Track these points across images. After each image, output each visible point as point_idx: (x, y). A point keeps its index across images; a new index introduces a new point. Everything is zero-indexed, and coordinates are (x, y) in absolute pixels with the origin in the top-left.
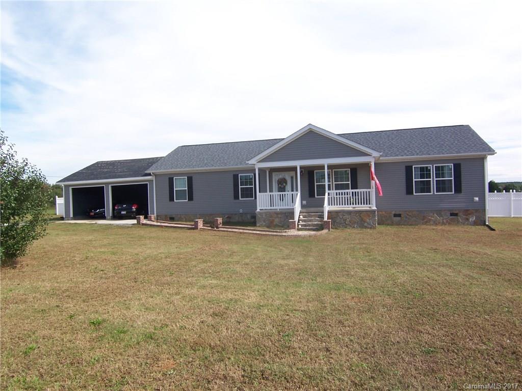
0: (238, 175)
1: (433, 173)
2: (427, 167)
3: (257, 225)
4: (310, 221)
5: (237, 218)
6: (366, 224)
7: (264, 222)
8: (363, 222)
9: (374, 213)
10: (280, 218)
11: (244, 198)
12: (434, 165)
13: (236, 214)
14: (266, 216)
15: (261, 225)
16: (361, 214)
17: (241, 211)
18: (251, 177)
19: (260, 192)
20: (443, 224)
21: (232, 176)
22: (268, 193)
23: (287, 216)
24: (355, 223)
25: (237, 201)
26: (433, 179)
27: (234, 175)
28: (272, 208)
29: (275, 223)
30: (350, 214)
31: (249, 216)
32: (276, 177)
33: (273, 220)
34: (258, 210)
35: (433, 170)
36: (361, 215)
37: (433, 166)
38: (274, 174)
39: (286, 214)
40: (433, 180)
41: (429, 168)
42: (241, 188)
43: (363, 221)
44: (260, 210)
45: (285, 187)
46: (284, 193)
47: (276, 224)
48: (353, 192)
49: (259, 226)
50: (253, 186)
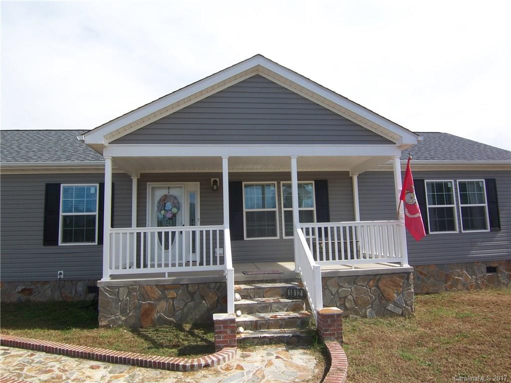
0: (59, 185)
1: (456, 194)
2: (446, 184)
3: (102, 323)
4: (266, 308)
5: (49, 292)
6: (391, 307)
7: (123, 312)
8: (384, 302)
9: (408, 279)
10: (173, 299)
11: (70, 241)
12: (458, 181)
13: (46, 283)
14: (129, 294)
15: (114, 322)
16: (378, 281)
17: (61, 274)
18: (92, 191)
19: (112, 226)
20: (478, 287)
21: (44, 188)
22: (134, 229)
23: (192, 295)
24: (366, 304)
25: (50, 249)
26: (458, 204)
27: (48, 186)
28: (142, 270)
29: (156, 316)
30: (355, 283)
31: (81, 288)
32: (156, 193)
33: (152, 308)
34: (106, 278)
35: (456, 189)
36: (380, 285)
37: (455, 181)
38: (149, 186)
39: (190, 288)
40: (457, 206)
41: (449, 186)
42: (65, 217)
43: (383, 298)
44: (112, 277)
45: (174, 215)
46: (170, 229)
47: (160, 317)
48: (320, 229)
49: (107, 327)
50: (97, 213)
